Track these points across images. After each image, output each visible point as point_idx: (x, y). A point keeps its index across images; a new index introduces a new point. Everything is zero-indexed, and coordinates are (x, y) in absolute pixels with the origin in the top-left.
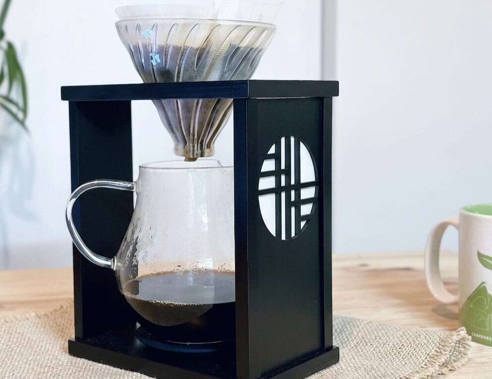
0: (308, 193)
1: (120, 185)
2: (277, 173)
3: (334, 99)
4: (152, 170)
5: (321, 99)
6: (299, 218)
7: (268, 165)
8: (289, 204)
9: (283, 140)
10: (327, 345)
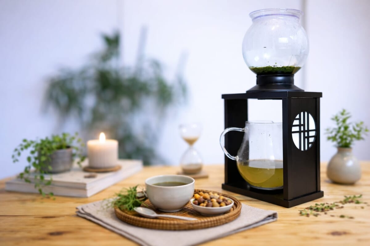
0: (312, 134)
1: (240, 130)
2: (300, 125)
3: (321, 98)
4: (251, 124)
5: (316, 98)
6: (308, 143)
7: (296, 122)
8: (305, 137)
9: (302, 113)
10: (318, 190)
